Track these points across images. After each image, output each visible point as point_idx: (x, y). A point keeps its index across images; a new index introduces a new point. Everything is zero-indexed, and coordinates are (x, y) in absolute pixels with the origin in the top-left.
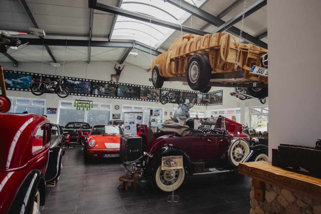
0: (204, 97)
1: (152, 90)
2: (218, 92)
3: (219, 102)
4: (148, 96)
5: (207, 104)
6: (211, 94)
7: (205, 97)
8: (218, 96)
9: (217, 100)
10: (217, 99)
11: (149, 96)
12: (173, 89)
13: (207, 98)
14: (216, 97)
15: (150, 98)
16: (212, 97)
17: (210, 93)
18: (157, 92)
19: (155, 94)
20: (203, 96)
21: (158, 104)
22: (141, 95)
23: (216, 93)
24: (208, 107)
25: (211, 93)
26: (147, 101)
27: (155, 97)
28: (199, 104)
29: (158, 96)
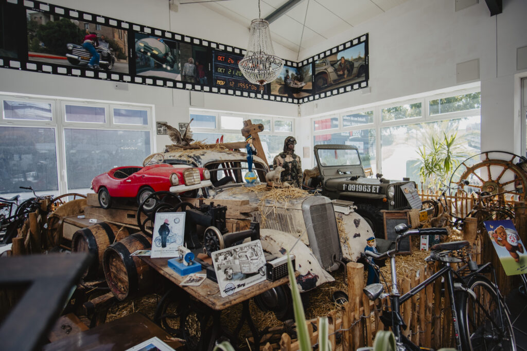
0: (290, 74)
1: (89, 28)
2: (345, 48)
3: (349, 80)
4: (71, 52)
5: (298, 99)
6: (314, 63)
7: (292, 75)
8: (346, 61)
9: (341, 76)
10: (341, 73)
11: (78, 53)
12: (183, 36)
13: (301, 79)
14: (336, 66)
15: (82, 62)
16: (319, 70)
17: (311, 60)
18: (116, 38)
19: (105, 48)
20: (287, 71)
21: (126, 89)
22: (31, 44)
23: (338, 51)
24: (303, 106)
25: (316, 58)
26: (69, 73)
27: (109, 58)
28: (276, 96)
29: (121, 56)
